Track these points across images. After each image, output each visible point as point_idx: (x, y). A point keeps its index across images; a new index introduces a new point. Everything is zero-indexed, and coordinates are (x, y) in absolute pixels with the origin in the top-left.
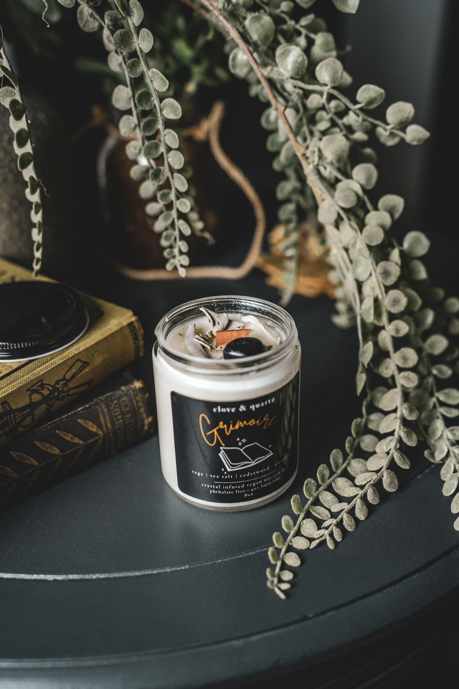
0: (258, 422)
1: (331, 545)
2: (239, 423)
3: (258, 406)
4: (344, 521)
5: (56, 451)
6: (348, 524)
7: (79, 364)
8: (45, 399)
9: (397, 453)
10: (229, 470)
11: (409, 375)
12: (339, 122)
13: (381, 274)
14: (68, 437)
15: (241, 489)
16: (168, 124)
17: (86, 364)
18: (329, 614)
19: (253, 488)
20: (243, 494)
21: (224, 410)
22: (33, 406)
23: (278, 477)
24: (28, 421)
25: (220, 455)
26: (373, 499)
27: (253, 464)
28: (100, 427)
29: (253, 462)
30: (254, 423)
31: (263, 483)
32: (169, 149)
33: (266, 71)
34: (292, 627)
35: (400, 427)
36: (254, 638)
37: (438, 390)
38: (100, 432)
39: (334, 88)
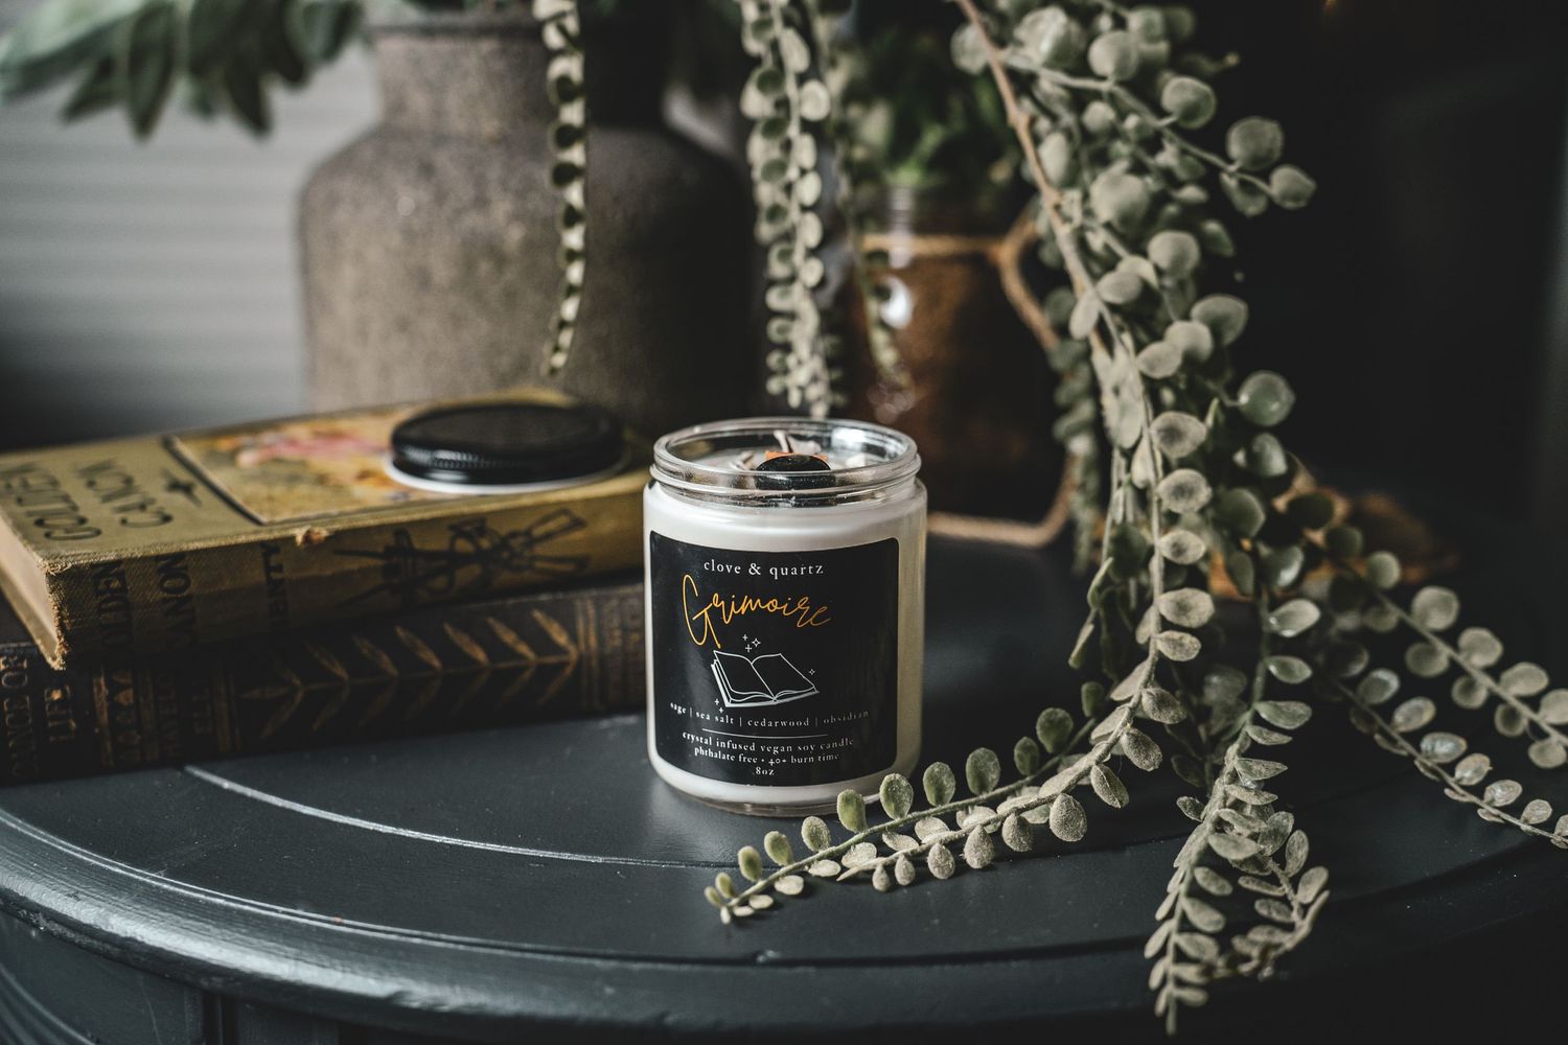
0: (785, 607)
1: (879, 881)
2: (747, 601)
3: (785, 572)
4: (931, 854)
5: (480, 655)
6: (936, 862)
7: (563, 520)
8: (480, 556)
9: (1098, 769)
10: (728, 704)
11: (1181, 638)
12: (1150, 161)
13: (1159, 431)
14: (509, 637)
15: (749, 754)
16: (808, 126)
17: (578, 524)
18: (800, 970)
19: (774, 758)
20: (754, 766)
21: (721, 568)
22: (453, 560)
23: (831, 751)
24: (440, 582)
25: (713, 666)
26: (1015, 839)
27: (774, 701)
28: (574, 638)
29: (775, 698)
30: (776, 607)
31: (797, 754)
32: (803, 172)
33: (1006, 56)
34: (717, 970)
35: (1124, 725)
36: (637, 966)
37: (1265, 698)
38: (572, 650)
39: (1121, 83)
